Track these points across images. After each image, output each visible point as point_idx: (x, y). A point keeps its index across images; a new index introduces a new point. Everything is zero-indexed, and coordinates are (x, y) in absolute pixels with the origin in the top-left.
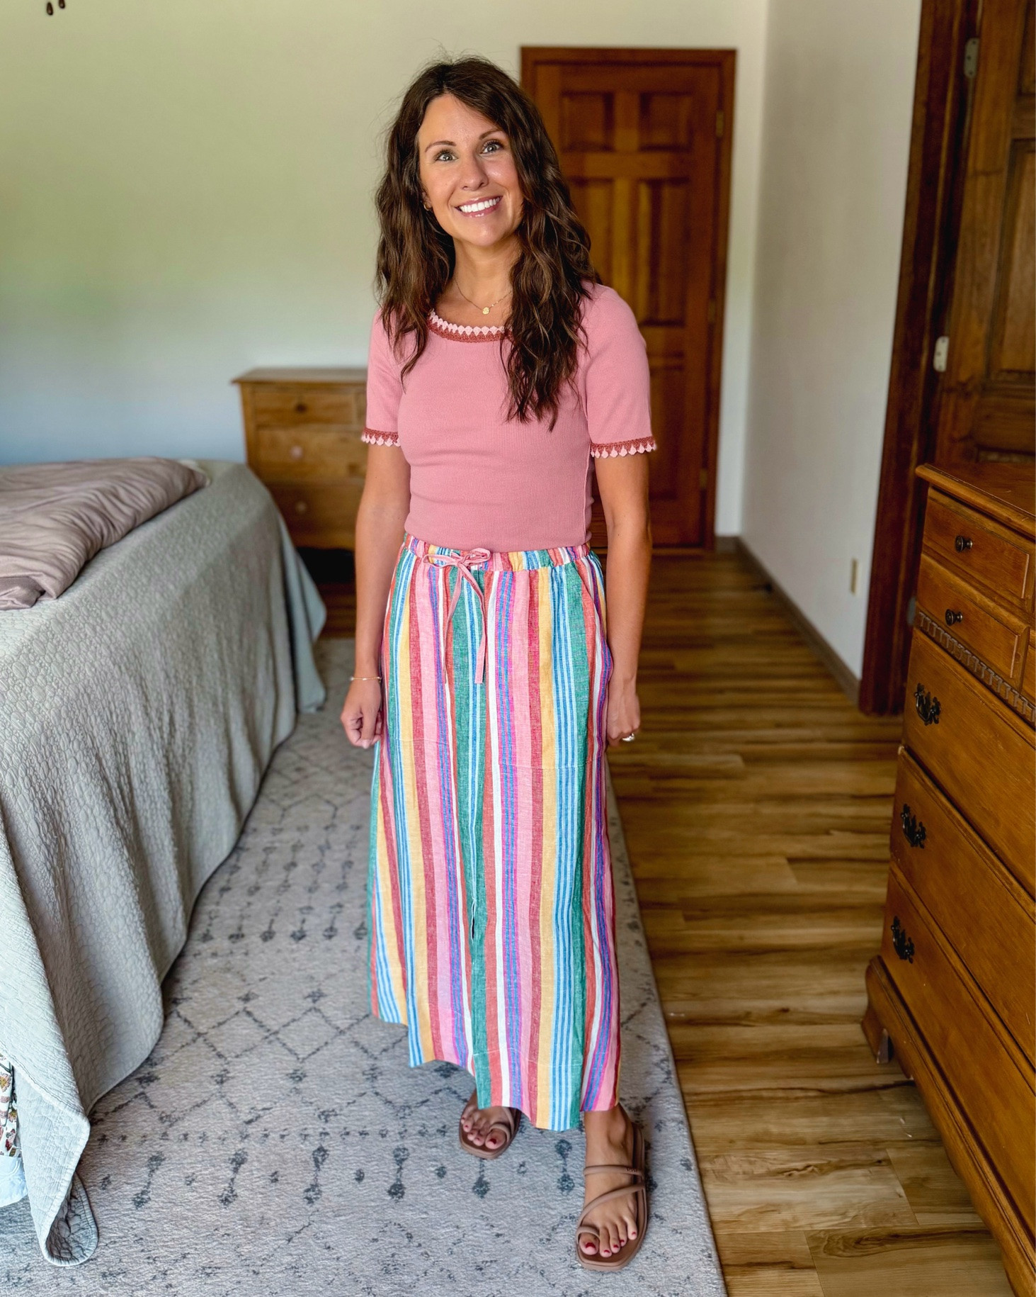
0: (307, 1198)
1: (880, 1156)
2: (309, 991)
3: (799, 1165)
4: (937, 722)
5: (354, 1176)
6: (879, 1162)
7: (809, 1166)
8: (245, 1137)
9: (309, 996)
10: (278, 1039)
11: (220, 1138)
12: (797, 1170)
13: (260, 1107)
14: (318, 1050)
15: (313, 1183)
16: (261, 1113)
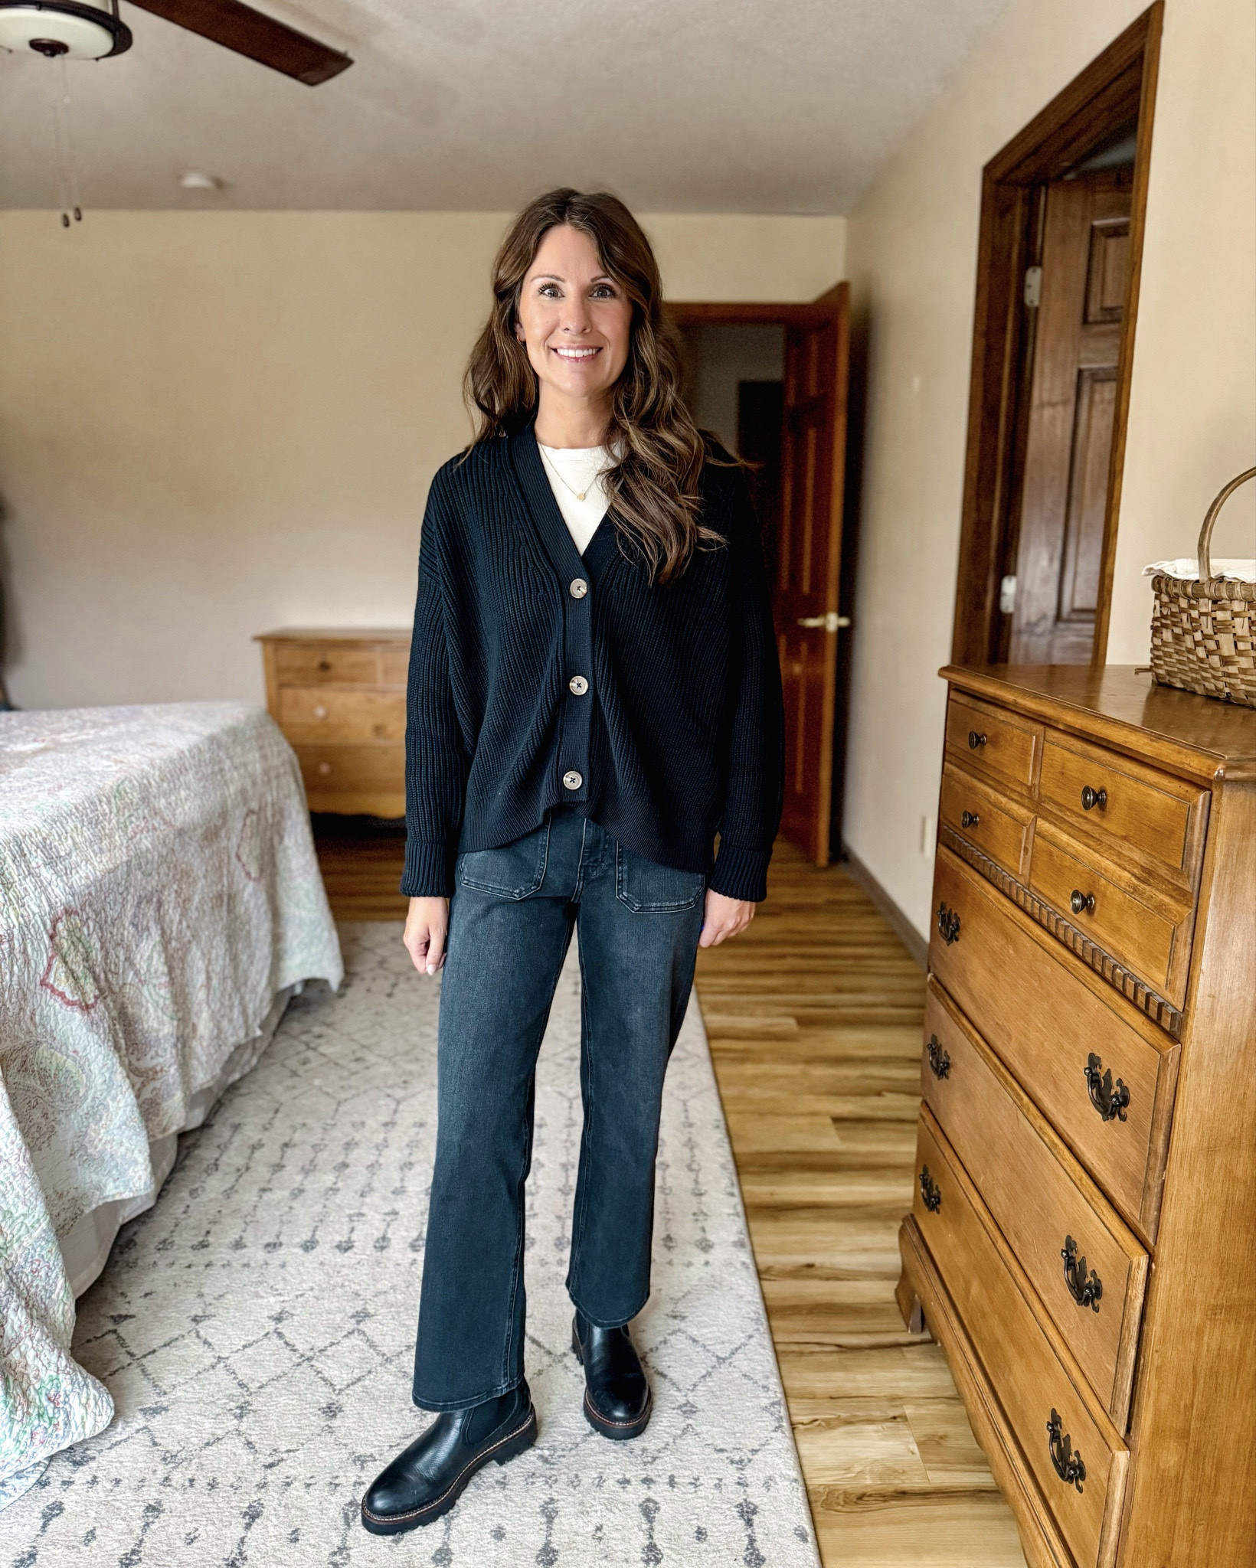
0: (333, 1563)
2: (351, 1311)
8: (262, 1486)
9: (353, 1317)
10: (312, 1366)
13: (282, 1448)
14: (358, 1379)
15: (341, 1544)
16: (285, 1456)
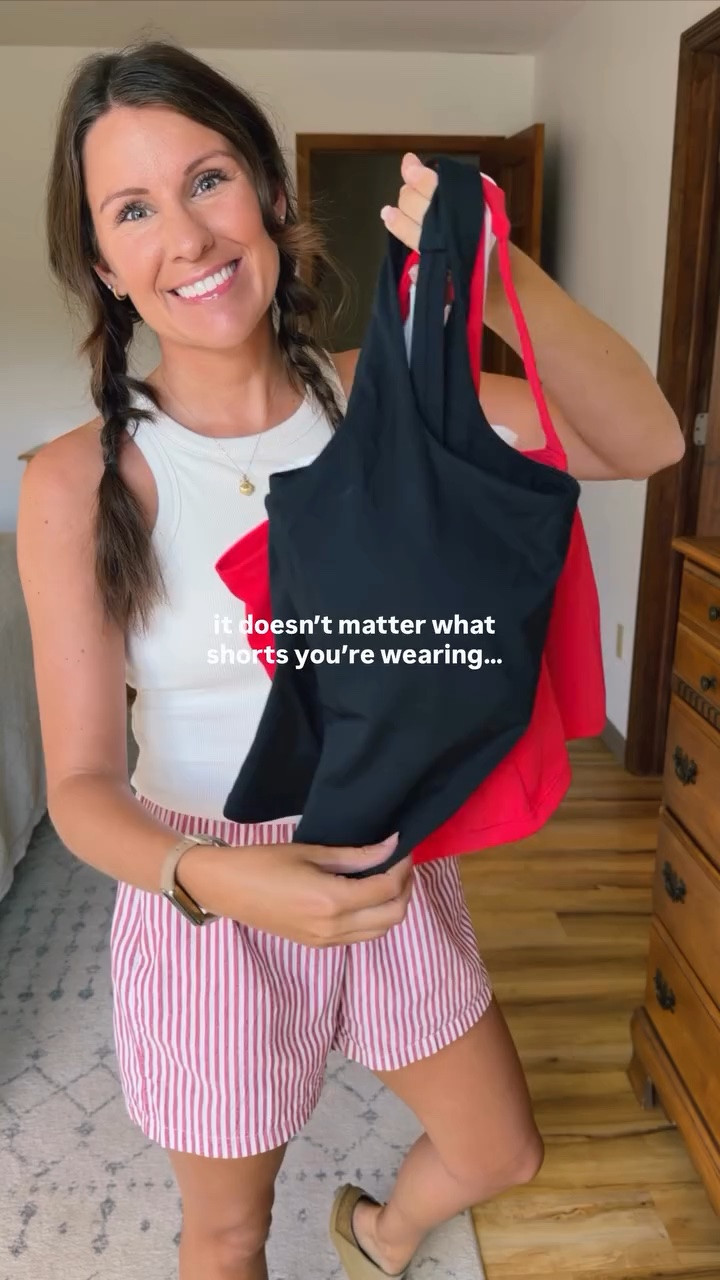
0: (95, 1248)
1: (644, 1198)
2: (95, 1048)
3: (568, 1208)
4: (694, 783)
5: (140, 1226)
6: (644, 1204)
7: (576, 1209)
8: (34, 1190)
9: (97, 1053)
10: (66, 1094)
11: (10, 1191)
12: (565, 1213)
13: (49, 1161)
14: (105, 1104)
15: (101, 1233)
16: (50, 1167)
